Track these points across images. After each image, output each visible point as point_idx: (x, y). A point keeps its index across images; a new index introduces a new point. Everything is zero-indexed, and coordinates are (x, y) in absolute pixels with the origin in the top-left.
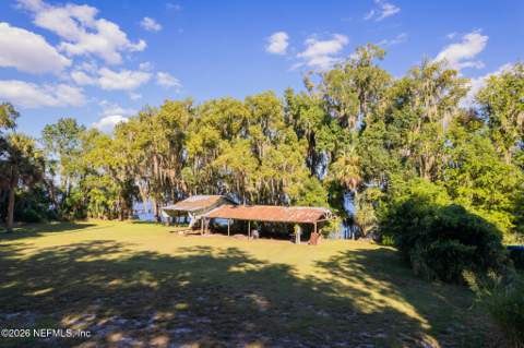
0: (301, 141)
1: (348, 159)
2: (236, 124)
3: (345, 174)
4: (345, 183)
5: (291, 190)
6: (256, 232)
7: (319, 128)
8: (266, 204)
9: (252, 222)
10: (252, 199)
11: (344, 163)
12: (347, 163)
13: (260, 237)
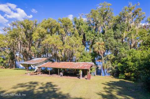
0: (80, 36)
1: (100, 43)
2: (54, 29)
3: (99, 49)
4: (99, 53)
5: (77, 55)
6: (61, 74)
7: (87, 32)
8: (66, 61)
9: (60, 69)
10: (60, 60)
11: (98, 45)
12: (99, 44)
13: (63, 75)
